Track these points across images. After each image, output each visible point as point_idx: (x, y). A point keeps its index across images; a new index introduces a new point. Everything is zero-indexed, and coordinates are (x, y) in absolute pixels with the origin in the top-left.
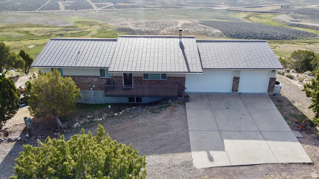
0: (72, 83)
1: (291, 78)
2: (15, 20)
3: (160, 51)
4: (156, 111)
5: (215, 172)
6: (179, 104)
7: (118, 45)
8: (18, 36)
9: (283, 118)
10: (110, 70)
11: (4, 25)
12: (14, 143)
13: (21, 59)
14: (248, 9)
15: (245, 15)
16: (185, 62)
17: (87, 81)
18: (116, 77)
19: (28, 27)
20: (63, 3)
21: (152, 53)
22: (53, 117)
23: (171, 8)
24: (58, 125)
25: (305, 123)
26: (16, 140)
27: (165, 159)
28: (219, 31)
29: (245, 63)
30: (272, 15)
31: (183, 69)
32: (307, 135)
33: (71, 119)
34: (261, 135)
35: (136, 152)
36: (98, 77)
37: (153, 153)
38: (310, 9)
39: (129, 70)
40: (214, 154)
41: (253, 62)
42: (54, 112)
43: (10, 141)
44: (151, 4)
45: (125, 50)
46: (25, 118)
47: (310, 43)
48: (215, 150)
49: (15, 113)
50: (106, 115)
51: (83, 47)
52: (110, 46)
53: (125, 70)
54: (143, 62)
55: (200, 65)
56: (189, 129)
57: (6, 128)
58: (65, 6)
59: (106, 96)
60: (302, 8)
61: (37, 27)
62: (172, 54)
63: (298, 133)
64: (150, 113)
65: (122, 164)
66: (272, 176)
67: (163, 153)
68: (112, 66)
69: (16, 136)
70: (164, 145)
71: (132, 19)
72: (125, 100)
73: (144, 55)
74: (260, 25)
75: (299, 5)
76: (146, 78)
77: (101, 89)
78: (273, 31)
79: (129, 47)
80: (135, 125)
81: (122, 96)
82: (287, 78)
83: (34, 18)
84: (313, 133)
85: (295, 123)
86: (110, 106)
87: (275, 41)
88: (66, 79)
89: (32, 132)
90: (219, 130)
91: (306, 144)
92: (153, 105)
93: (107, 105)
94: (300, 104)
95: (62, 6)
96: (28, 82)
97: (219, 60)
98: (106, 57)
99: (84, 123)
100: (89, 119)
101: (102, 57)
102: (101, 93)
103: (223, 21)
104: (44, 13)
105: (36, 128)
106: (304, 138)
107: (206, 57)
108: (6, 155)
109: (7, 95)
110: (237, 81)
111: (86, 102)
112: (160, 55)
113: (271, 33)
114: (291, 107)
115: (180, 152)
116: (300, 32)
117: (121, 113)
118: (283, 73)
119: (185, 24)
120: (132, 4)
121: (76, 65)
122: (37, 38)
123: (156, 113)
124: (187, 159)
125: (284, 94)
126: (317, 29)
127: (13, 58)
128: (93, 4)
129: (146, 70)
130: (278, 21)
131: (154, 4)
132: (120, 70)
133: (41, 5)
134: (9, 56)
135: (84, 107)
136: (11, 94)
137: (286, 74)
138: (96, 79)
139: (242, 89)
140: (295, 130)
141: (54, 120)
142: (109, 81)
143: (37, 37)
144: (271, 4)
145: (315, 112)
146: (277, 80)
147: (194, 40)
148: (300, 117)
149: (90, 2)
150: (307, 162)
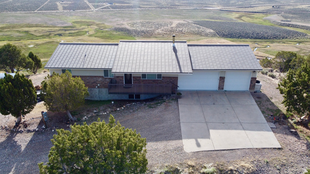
0: (82, 82)
1: (273, 77)
2: (15, 21)
3: (156, 54)
4: (153, 106)
5: (201, 155)
6: (172, 100)
7: (119, 49)
8: (18, 36)
9: (261, 112)
10: (113, 71)
11: (4, 26)
12: (33, 133)
13: (31, 60)
14: (240, 10)
15: (237, 15)
16: (177, 64)
17: (92, 80)
18: (118, 77)
19: (28, 27)
20: (62, 4)
21: (149, 56)
22: (65, 111)
23: (165, 8)
24: (69, 118)
25: (279, 115)
26: (34, 131)
27: (160, 145)
28: (212, 31)
29: (229, 65)
30: (263, 15)
31: (176, 70)
32: (280, 126)
33: (80, 114)
34: (241, 126)
35: (139, 135)
36: (102, 77)
37: (151, 140)
38: (300, 9)
39: (129, 71)
40: (202, 141)
41: (236, 64)
42: (66, 107)
43: (29, 131)
44: (147, 5)
45: (125, 54)
46: (43, 112)
47: (300, 42)
48: (202, 138)
49: (33, 108)
50: (109, 109)
51: (89, 51)
52: (112, 50)
53: (126, 71)
54: (141, 64)
55: (190, 67)
56: (181, 121)
57: (25, 121)
58: (63, 7)
59: (110, 93)
60: (292, 8)
61: (37, 27)
62: (167, 57)
63: (272, 124)
64: (147, 108)
65: (130, 142)
66: (247, 158)
67: (159, 141)
68: (115, 67)
69: (34, 127)
70: (160, 134)
71: (127, 19)
72: (126, 97)
73: (142, 58)
74: (252, 25)
75: (289, 5)
76: (144, 78)
77: (105, 87)
78: (264, 30)
79: (129, 51)
80: (136, 117)
81: (124, 93)
82: (269, 77)
83: (34, 18)
84: (285, 124)
85: (270, 116)
86: (113, 102)
87: (266, 40)
88: (76, 79)
89: (47, 124)
90: (206, 122)
91: (278, 133)
92: (150, 101)
93: (111, 101)
94: (277, 100)
95: (60, 7)
96: (44, 82)
97: (207, 63)
98: (109, 59)
99: (92, 117)
100: (95, 113)
101: (106, 59)
102: (105, 91)
103: (216, 21)
104: (43, 14)
105: (51, 121)
106: (277, 128)
107: (196, 59)
108: (27, 143)
109: (27, 92)
110: (222, 80)
111: (91, 99)
112: (156, 58)
113: (262, 33)
114: (268, 103)
115: (173, 140)
116: (290, 31)
117: (123, 108)
118: (267, 72)
119: (179, 24)
120: (127, 5)
121: (83, 66)
122: (37, 38)
123: (152, 108)
124: (179, 145)
125: (264, 91)
126: (307, 28)
127: (24, 59)
128: (90, 5)
129: (145, 71)
130: (269, 20)
131: (149, 5)
132: (122, 71)
133: (40, 6)
134: (21, 58)
135: (91, 103)
136: (31, 92)
137: (269, 73)
138: (101, 79)
139: (227, 87)
140: (270, 122)
141: (66, 114)
142: (112, 81)
143: (37, 36)
144: (262, 4)
145: (286, 106)
146: (257, 79)
147: (186, 44)
148: (276, 111)
149: (87, 3)
150: (277, 147)
